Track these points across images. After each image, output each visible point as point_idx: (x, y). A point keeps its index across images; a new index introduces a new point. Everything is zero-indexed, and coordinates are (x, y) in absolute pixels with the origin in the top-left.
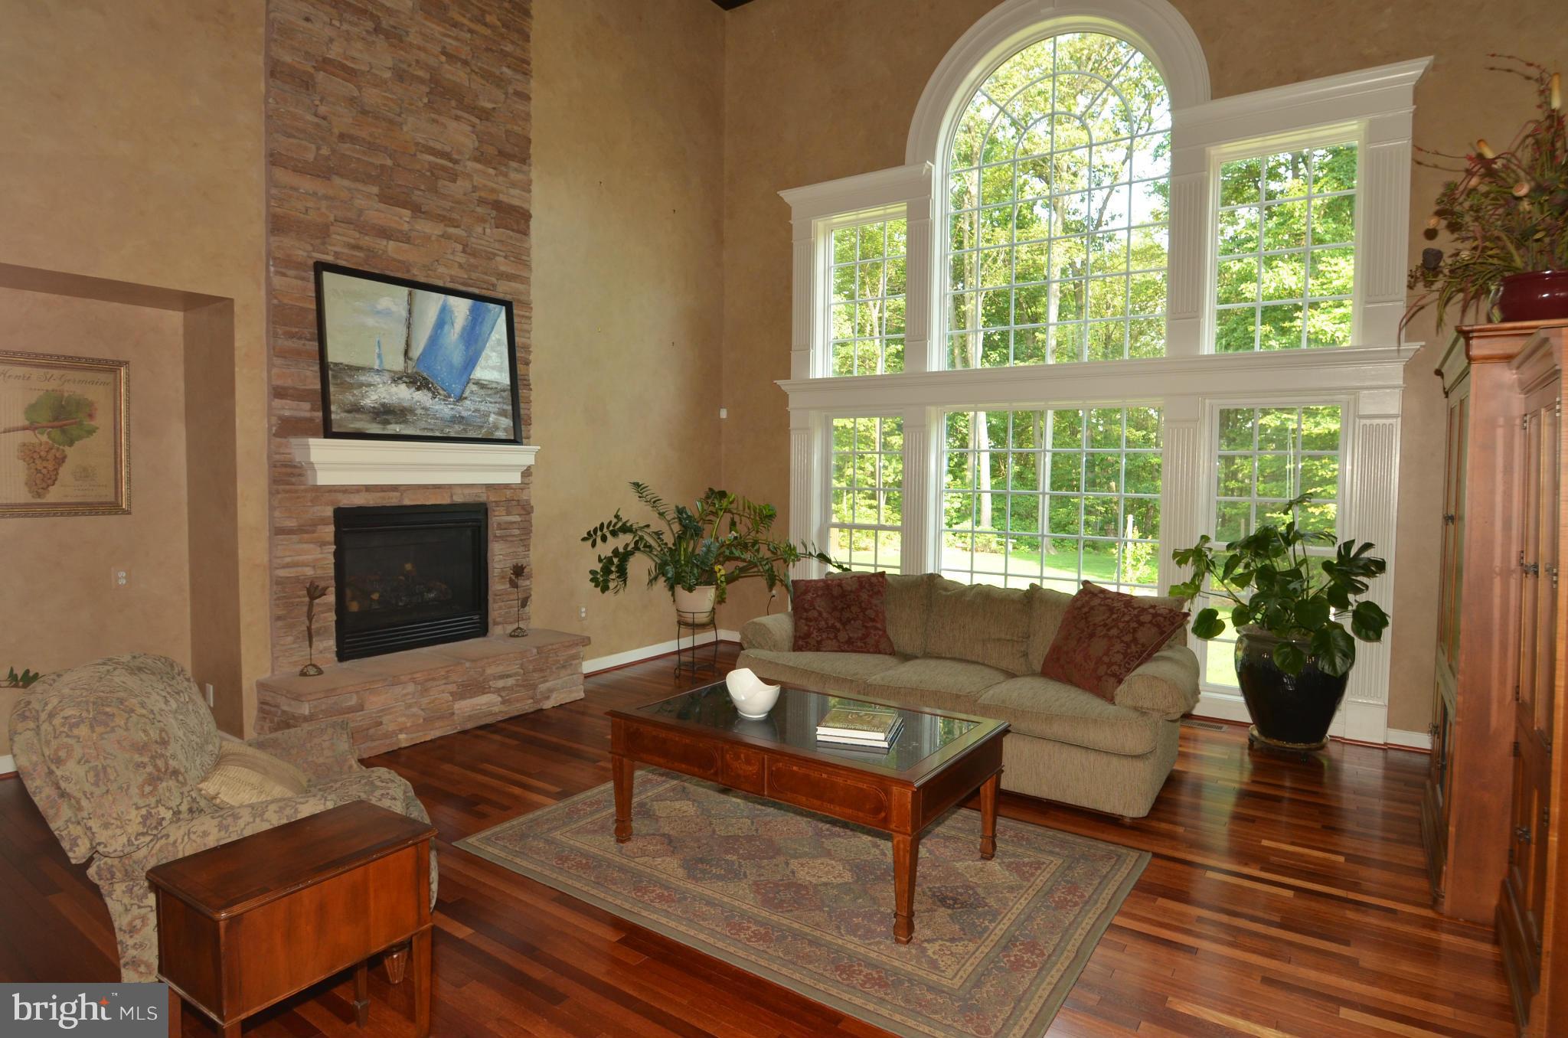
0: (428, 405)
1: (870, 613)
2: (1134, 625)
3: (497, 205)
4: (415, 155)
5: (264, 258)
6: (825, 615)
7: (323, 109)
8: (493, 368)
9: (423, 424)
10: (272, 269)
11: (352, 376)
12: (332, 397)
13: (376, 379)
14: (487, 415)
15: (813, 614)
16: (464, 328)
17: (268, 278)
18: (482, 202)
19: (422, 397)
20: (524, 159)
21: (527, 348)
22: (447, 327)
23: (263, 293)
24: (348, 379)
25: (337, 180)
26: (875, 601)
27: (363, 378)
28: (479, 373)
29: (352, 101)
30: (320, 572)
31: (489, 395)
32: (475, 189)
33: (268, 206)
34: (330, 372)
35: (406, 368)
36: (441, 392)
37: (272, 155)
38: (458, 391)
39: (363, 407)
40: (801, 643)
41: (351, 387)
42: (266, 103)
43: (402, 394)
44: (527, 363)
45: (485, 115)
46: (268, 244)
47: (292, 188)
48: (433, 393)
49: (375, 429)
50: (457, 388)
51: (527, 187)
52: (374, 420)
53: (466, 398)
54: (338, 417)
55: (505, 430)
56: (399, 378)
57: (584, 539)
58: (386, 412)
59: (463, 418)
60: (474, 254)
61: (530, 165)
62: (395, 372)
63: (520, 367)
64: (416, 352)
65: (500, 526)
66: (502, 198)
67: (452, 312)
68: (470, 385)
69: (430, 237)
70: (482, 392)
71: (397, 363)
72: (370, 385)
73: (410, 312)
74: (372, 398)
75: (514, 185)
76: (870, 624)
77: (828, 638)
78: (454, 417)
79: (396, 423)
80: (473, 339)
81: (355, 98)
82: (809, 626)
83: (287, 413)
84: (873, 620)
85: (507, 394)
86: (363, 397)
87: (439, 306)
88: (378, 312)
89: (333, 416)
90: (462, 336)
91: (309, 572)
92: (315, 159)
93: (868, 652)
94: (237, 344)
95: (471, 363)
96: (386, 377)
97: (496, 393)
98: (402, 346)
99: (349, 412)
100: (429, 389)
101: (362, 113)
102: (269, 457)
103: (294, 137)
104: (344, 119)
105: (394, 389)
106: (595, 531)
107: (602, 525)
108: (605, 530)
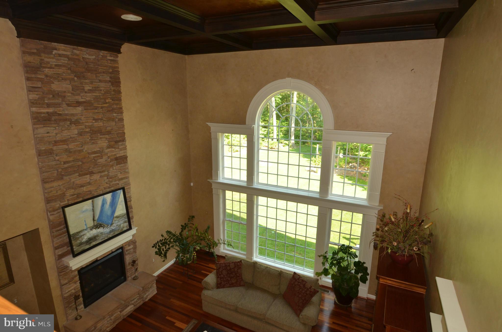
0: (102, 231)
1: (238, 275)
2: (305, 294)
3: (116, 159)
4: (89, 157)
5: (46, 211)
6: (225, 276)
7: (57, 158)
8: (121, 210)
9: (101, 238)
10: (49, 214)
11: (78, 235)
12: (73, 244)
13: (86, 232)
14: (120, 225)
15: (222, 276)
16: (110, 203)
17: (48, 217)
18: (112, 160)
19: (101, 230)
20: (124, 140)
21: (130, 197)
22: (105, 205)
23: (47, 222)
24: (77, 237)
25: (65, 178)
26: (239, 271)
27: (82, 234)
28: (116, 214)
29: (66, 150)
30: (77, 290)
31: (120, 219)
32: (109, 157)
33: (44, 195)
34: (72, 238)
35: (94, 224)
36: (106, 225)
37: (43, 181)
38: (111, 223)
39: (83, 242)
40: (219, 285)
41: (78, 238)
42: (39, 164)
43: (95, 232)
44: (130, 201)
45: (109, 133)
46: (46, 207)
47: (51, 187)
48: (103, 227)
49: (88, 247)
50: (110, 222)
51: (125, 148)
52: (87, 244)
53: (113, 223)
54: (76, 249)
55: (126, 227)
56: (93, 228)
57: (153, 247)
58: (90, 240)
59: (113, 230)
60: (111, 178)
61: (126, 141)
62: (91, 227)
63: (128, 203)
64: (96, 218)
65: (127, 251)
66: (118, 156)
67: (106, 200)
68: (114, 218)
69: (96, 180)
70: (118, 219)
71: (91, 224)
72: (84, 235)
73: (93, 207)
74: (85, 239)
75: (121, 150)
76: (238, 278)
77: (226, 284)
78: (111, 231)
79: (93, 242)
80: (113, 204)
81: (67, 149)
82: (221, 280)
83: (60, 253)
84: (239, 277)
85: (126, 216)
86: (82, 239)
87: (102, 199)
88: (84, 212)
89: (75, 250)
90: (110, 205)
91: (73, 291)
92: (57, 175)
93: (237, 286)
94: (42, 240)
95: (113, 212)
96: (89, 230)
97: (122, 217)
98: (92, 218)
99: (79, 246)
100: (102, 227)
101: (70, 153)
102: (57, 267)
103: (49, 171)
104: (64, 157)
105: (91, 232)
106: (156, 244)
107: (158, 242)
108: (159, 243)
